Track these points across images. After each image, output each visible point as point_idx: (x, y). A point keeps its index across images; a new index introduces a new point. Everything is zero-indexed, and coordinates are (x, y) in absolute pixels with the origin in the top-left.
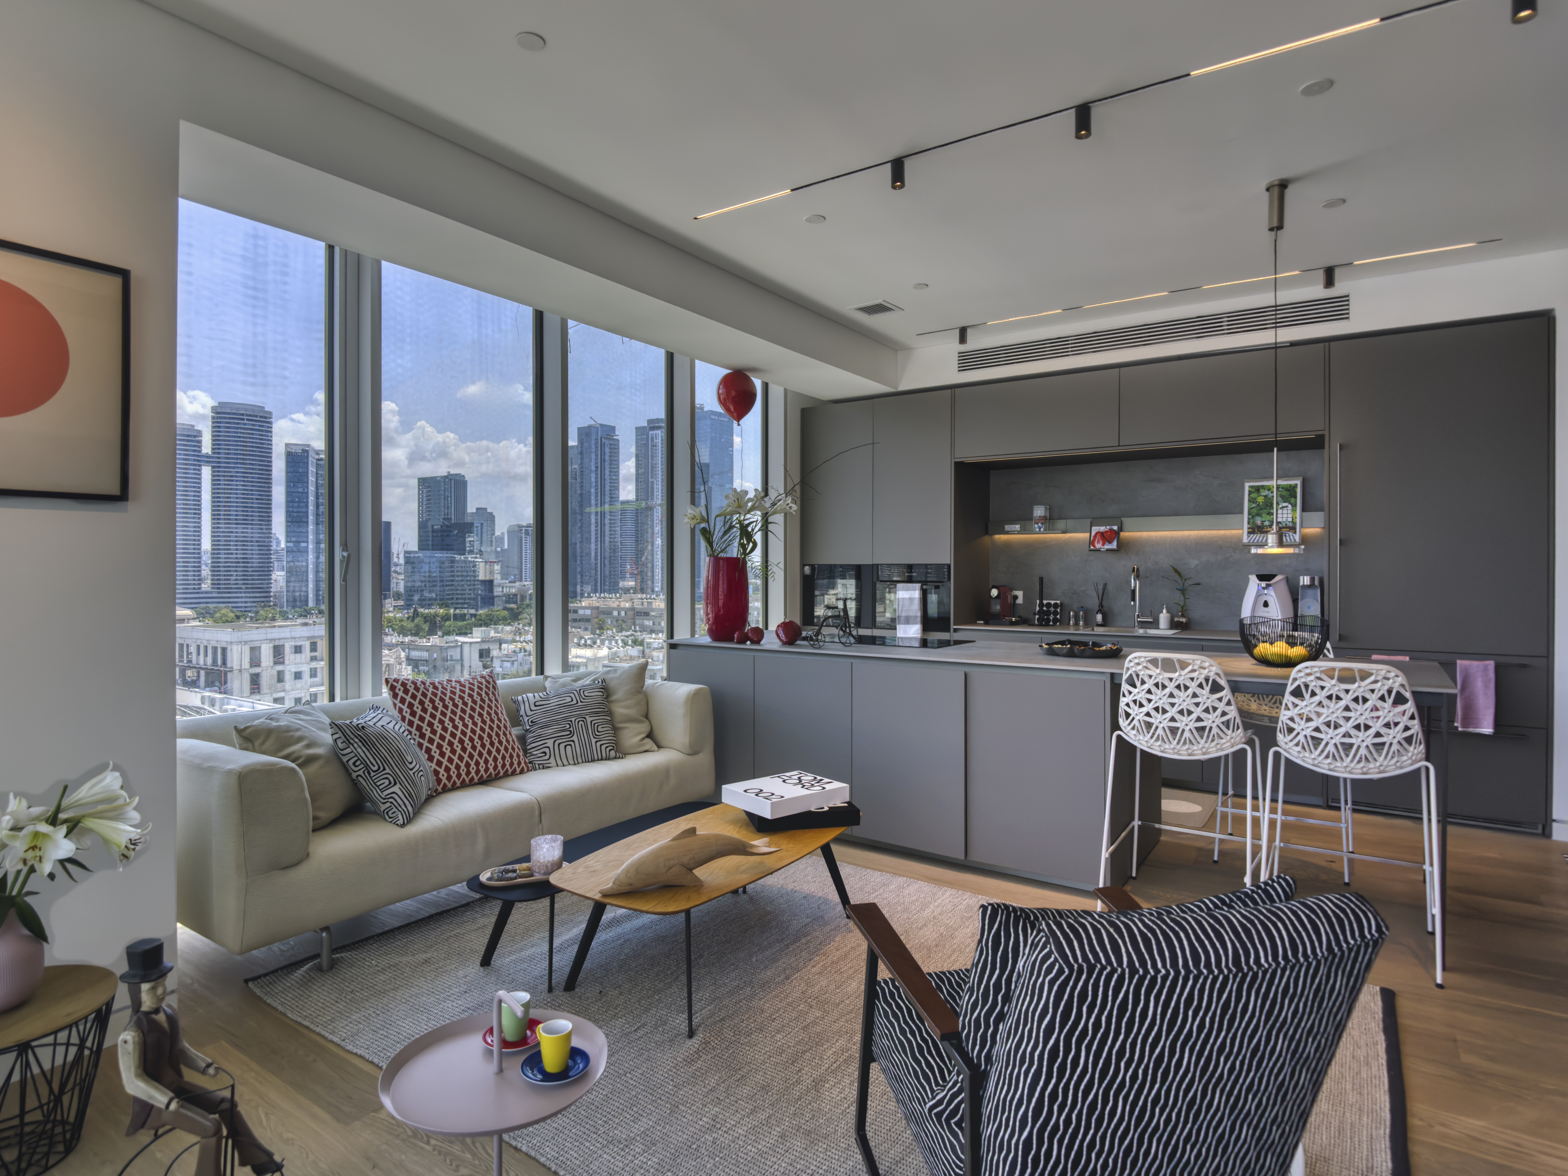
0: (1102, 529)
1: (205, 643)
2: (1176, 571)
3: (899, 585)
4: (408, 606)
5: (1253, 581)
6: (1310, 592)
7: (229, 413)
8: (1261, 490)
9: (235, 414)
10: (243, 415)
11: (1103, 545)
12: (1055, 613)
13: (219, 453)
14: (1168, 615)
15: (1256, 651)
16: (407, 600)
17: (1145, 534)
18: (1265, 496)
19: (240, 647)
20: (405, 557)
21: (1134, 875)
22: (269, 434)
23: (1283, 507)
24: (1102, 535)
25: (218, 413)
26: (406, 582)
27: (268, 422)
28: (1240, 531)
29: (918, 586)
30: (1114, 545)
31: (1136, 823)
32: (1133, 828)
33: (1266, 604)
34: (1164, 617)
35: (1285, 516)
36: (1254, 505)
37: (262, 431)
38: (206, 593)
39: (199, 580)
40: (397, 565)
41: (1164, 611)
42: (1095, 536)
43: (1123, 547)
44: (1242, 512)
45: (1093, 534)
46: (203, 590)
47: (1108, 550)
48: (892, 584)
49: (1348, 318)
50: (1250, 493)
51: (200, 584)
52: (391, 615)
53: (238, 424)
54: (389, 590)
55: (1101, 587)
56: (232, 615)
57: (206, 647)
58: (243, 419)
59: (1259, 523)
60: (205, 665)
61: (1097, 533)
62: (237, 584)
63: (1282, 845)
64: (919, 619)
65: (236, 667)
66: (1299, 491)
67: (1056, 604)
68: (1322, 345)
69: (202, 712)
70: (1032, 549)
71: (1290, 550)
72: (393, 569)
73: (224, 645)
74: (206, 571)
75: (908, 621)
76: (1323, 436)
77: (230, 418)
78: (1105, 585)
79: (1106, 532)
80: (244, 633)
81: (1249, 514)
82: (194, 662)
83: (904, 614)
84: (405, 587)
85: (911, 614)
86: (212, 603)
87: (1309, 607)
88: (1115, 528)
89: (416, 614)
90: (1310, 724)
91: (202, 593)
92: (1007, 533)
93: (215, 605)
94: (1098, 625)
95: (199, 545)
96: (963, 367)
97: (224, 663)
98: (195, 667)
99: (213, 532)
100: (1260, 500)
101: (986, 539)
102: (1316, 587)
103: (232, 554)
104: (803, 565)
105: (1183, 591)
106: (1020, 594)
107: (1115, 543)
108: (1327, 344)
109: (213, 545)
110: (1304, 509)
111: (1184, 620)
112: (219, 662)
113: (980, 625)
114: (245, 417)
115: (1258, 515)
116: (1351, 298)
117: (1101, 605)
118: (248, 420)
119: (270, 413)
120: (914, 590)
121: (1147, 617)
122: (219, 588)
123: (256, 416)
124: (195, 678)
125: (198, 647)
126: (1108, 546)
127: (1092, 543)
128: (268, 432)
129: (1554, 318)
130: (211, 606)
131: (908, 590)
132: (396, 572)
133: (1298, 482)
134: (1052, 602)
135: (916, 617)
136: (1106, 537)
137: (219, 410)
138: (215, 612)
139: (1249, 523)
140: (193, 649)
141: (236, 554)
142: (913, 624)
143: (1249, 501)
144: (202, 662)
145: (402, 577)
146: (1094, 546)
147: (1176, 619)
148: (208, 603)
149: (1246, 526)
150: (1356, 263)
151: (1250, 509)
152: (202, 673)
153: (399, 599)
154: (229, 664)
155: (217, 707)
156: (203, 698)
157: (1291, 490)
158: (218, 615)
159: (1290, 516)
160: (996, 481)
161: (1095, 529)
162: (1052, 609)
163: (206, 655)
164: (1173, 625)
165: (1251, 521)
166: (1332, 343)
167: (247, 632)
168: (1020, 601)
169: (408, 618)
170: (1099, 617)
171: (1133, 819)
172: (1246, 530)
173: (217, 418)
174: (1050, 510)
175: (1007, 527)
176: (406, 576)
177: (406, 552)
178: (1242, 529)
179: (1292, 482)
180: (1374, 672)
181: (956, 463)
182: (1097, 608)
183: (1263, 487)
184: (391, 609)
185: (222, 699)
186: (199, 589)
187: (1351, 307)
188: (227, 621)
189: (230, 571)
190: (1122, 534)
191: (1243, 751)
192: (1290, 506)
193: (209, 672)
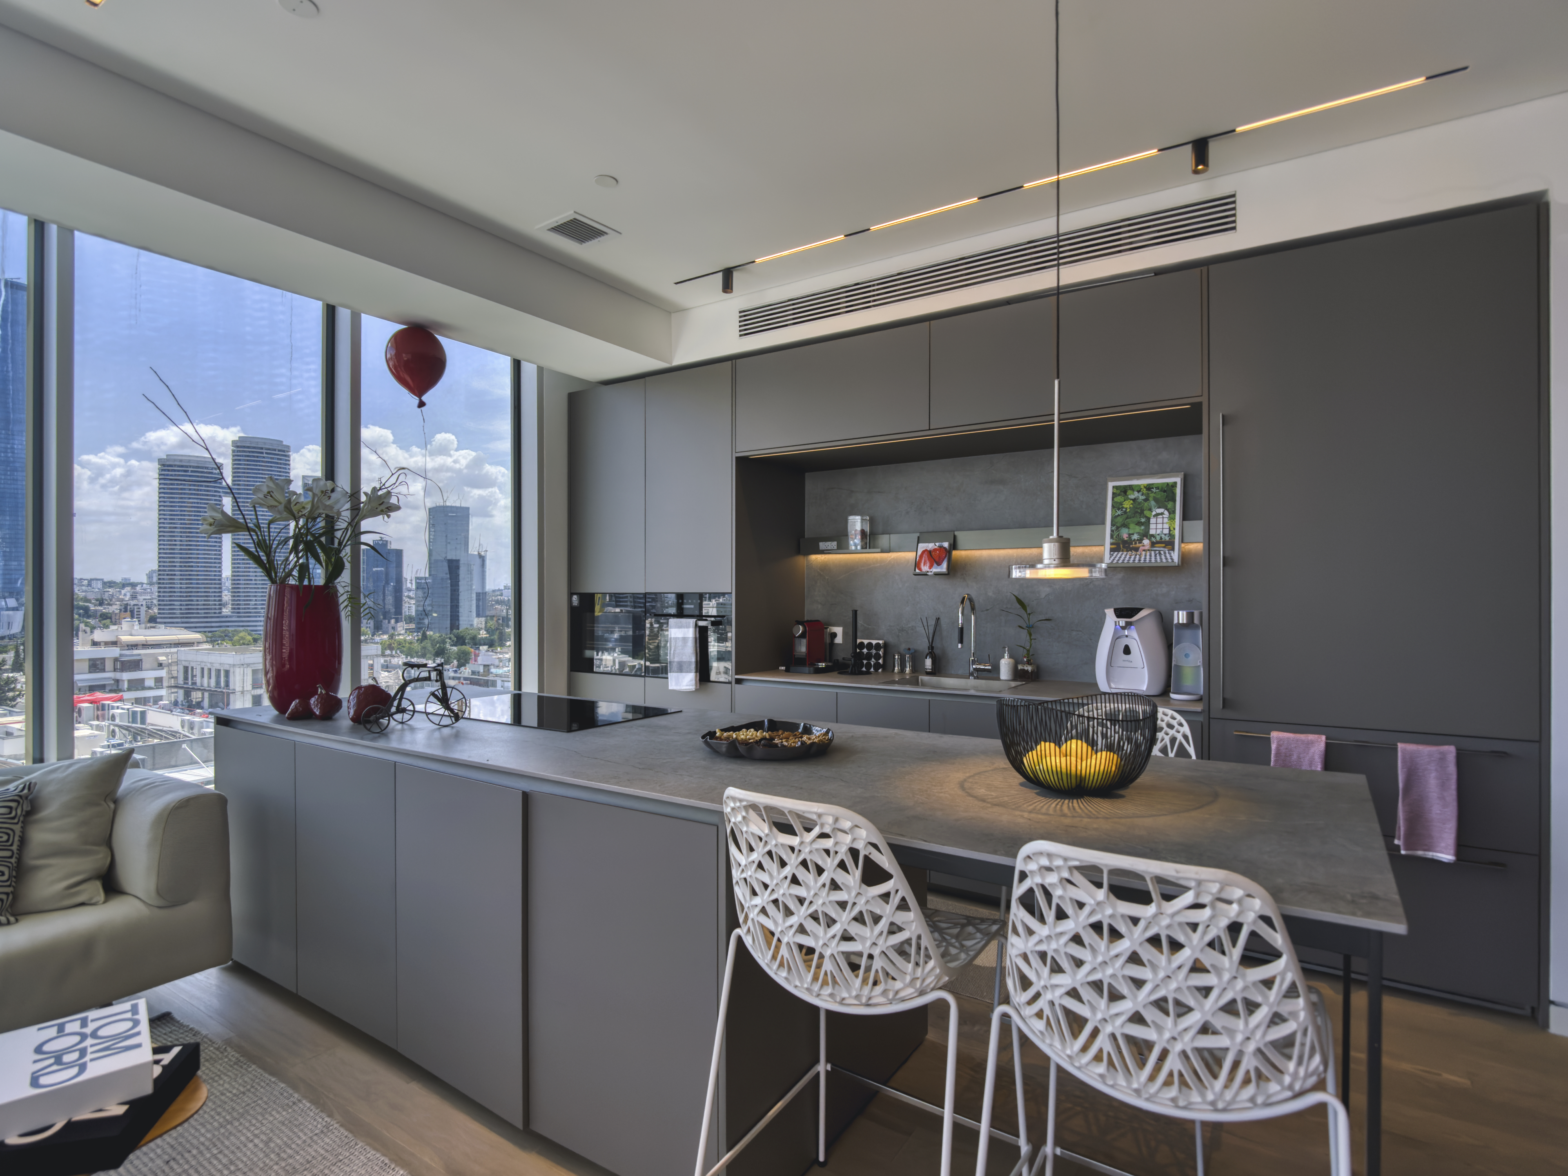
0: (930, 546)
1: (209, 666)
2: (1020, 602)
3: (672, 621)
4: (418, 629)
5: (1111, 618)
6: (1188, 633)
7: (248, 447)
8: (1129, 492)
9: (254, 448)
10: (262, 448)
11: (931, 567)
12: (877, 657)
13: (239, 485)
14: (1011, 661)
15: (1030, 759)
16: (419, 623)
17: (985, 553)
18: (1134, 500)
19: (242, 669)
20: (417, 583)
21: (821, 1158)
22: (287, 467)
23: (1157, 515)
24: (929, 553)
25: (238, 447)
26: (417, 606)
27: (285, 456)
28: (1102, 548)
29: (692, 621)
30: (943, 568)
31: (823, 1067)
32: (818, 1075)
33: (1127, 651)
34: (1005, 665)
35: (1160, 526)
36: (1119, 512)
37: (281, 464)
38: (227, 617)
39: (220, 605)
40: (410, 590)
41: (1006, 655)
42: (921, 556)
43: (955, 570)
44: (1103, 523)
45: (919, 553)
46: (223, 614)
47: (936, 574)
48: (662, 617)
49: (1234, 228)
50: (1114, 495)
51: (220, 609)
52: (401, 637)
53: (258, 457)
54: (401, 614)
55: (932, 622)
56: (249, 638)
57: (210, 670)
58: (262, 453)
59: (1125, 536)
60: (209, 687)
61: (923, 552)
62: (256, 608)
63: (1058, 1151)
64: (693, 666)
65: (238, 688)
66: (1178, 491)
67: (878, 644)
68: (1198, 269)
69: (178, 735)
70: (852, 572)
71: (1082, 573)
72: (406, 594)
73: (227, 667)
74: (226, 596)
75: (681, 668)
76: (1200, 404)
77: (249, 452)
78: (938, 619)
79: (935, 550)
80: (246, 656)
81: (1112, 525)
82: (199, 684)
83: (676, 659)
84: (416, 611)
85: (685, 659)
86: (231, 626)
87: (1187, 656)
88: (946, 545)
89: (425, 637)
90: (1058, 979)
91: (223, 617)
92: (823, 552)
93: (233, 629)
94: (928, 674)
95: (220, 571)
96: (746, 331)
97: (227, 685)
98: (199, 689)
99: (233, 559)
100: (1127, 505)
101: (801, 560)
102: (1197, 627)
103: (251, 580)
104: (571, 594)
105: (1030, 629)
106: (839, 630)
107: (945, 565)
108: (1204, 269)
109: (233, 572)
110: (1185, 517)
111: (1029, 668)
112: (222, 684)
113: (780, 673)
114: (264, 451)
115: (1125, 525)
116: (1238, 198)
117: (931, 647)
118: (266, 453)
119: (288, 447)
120: (688, 627)
121: (985, 663)
122: (239, 613)
123: (275, 450)
124: (200, 700)
125: (203, 669)
126: (936, 569)
127: (917, 565)
128: (286, 464)
129: (1547, 205)
130: (230, 629)
131: (680, 627)
132: (409, 597)
133: (1178, 480)
134: (874, 642)
135: (690, 662)
136: (933, 557)
137: (239, 444)
138: (234, 635)
139: (1112, 537)
140: (198, 672)
141: (255, 580)
142: (687, 672)
143: (1113, 507)
144: (206, 684)
145: (413, 602)
146: (920, 569)
147: (1020, 667)
148: (228, 626)
149: (1108, 540)
150: (1239, 129)
151: (1114, 518)
152: (206, 695)
153: (411, 622)
154: (231, 686)
155: (196, 731)
156: (183, 722)
157: (1168, 491)
158: (236, 638)
159: (1166, 526)
160: (813, 485)
161: (922, 547)
162: (874, 652)
163: (210, 677)
164: (1018, 675)
165: (1116, 534)
166: (1211, 267)
167: (250, 655)
168: (839, 640)
169: (418, 640)
170: (928, 663)
171: (817, 1061)
172: (1108, 546)
173: (238, 451)
174: (872, 521)
175: (822, 545)
176: (417, 601)
177: (417, 578)
178: (1103, 545)
179: (1170, 480)
180: (1192, 884)
181: (738, 459)
182: (927, 651)
183: (1131, 487)
184: (403, 632)
185: (201, 722)
186: (220, 613)
187: (1239, 212)
188: (244, 644)
189: (249, 596)
190: (955, 553)
191: (941, 1006)
192: (1166, 512)
193: (212, 694)
